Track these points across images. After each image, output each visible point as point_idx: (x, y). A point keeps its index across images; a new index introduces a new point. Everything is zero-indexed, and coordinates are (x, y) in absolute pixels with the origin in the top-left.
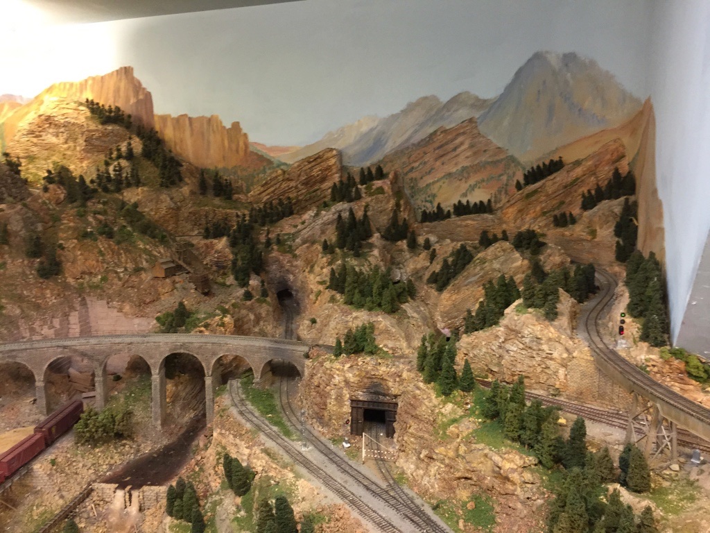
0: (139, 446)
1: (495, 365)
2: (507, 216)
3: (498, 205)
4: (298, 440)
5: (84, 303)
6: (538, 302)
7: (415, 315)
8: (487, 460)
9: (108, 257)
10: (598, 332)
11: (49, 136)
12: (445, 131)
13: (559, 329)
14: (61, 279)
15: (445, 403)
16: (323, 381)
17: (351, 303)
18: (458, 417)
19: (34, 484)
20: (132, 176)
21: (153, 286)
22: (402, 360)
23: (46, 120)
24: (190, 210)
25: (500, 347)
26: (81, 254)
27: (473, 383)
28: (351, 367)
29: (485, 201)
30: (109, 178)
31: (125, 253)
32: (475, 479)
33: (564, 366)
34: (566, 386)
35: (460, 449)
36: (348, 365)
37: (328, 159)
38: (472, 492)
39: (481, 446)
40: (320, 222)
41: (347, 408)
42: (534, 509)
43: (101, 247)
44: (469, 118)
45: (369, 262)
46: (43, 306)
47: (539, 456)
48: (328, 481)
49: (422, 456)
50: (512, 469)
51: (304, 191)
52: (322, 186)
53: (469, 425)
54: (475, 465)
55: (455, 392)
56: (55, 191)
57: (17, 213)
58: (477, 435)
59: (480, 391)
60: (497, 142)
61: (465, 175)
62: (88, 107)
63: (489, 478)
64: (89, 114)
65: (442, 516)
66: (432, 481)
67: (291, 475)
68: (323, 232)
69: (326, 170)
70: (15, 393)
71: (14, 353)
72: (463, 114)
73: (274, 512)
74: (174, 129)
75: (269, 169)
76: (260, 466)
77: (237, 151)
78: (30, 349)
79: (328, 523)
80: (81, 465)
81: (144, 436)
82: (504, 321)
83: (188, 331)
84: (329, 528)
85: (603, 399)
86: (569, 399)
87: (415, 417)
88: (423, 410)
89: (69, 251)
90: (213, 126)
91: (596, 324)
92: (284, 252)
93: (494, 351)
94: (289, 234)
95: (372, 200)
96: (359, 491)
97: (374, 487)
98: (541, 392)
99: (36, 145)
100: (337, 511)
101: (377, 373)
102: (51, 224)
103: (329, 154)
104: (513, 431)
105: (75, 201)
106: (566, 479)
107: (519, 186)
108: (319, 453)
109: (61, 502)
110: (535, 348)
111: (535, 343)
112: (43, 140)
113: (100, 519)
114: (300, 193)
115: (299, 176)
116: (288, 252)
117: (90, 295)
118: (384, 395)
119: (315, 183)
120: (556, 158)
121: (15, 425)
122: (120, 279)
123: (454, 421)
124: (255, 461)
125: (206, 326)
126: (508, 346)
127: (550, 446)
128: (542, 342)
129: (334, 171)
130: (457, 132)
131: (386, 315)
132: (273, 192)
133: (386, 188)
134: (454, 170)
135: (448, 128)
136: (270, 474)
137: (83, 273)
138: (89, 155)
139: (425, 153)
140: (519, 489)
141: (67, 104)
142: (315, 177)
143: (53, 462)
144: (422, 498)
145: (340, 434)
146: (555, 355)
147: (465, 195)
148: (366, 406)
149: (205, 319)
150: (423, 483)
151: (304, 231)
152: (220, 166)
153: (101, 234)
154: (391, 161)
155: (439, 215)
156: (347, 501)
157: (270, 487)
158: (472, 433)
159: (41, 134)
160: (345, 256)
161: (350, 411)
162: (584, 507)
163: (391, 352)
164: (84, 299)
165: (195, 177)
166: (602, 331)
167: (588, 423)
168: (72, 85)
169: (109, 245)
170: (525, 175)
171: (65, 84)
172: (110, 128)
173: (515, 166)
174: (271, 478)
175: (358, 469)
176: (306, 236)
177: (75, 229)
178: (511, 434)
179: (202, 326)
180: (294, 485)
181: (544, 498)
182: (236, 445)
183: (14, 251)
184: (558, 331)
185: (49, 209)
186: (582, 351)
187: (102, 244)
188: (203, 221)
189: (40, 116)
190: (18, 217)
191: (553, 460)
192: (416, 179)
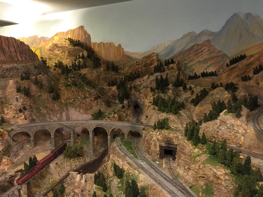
0: (85, 159)
1: (216, 135)
2: (223, 77)
3: (219, 73)
4: (140, 160)
5: (67, 109)
6: (233, 111)
7: (184, 115)
8: (211, 170)
9: (75, 93)
10: (258, 123)
11: (56, 51)
12: (198, 45)
13: (241, 121)
14: (60, 101)
15: (195, 148)
16: (149, 139)
17: (160, 110)
18: (200, 154)
19: (50, 171)
20: (84, 64)
21: (90, 103)
22: (179, 132)
23: (55, 45)
24: (103, 76)
25: (218, 128)
26: (66, 92)
27: (206, 141)
28: (160, 134)
29: (214, 71)
30: (76, 65)
31: (81, 92)
32: (206, 177)
33: (243, 136)
34: (244, 144)
35: (201, 166)
36: (158, 133)
37: (153, 57)
38: (205, 182)
39: (209, 165)
40: (150, 80)
41: (158, 149)
42: (229, 190)
43: (73, 89)
44: (208, 39)
45: (168, 95)
46: (54, 110)
47: (232, 170)
48: (150, 175)
49: (186, 168)
50: (221, 174)
51: (144, 69)
52: (151, 67)
53: (204, 157)
54: (206, 172)
55: (199, 144)
56: (58, 70)
57: (45, 78)
58: (207, 161)
59: (208, 144)
60: (218, 48)
61: (206, 61)
62: (69, 40)
63: (212, 177)
64: (69, 43)
65: (193, 191)
66: (190, 177)
67: (137, 172)
68: (151, 84)
69: (152, 61)
70: (45, 139)
71: (44, 126)
72: (205, 38)
73: (131, 185)
74: (98, 47)
75: (131, 61)
76: (126, 168)
77: (120, 55)
78: (49, 125)
79: (150, 190)
80: (66, 165)
81: (87, 156)
82: (219, 118)
83: (102, 119)
84: (150, 192)
85: (259, 149)
86: (245, 148)
87: (184, 153)
88: (187, 151)
89: (62, 91)
90: (111, 46)
91: (257, 120)
92: (136, 91)
93: (215, 129)
94: (138, 85)
95: (169, 72)
96: (162, 180)
97: (167, 178)
98: (233, 146)
99: (52, 54)
100: (154, 186)
101: (169, 136)
102: (56, 81)
103: (153, 55)
104: (221, 160)
105: (64, 73)
106: (242, 179)
107: (228, 66)
108: (148, 165)
109: (59, 177)
110: (232, 128)
111: (232, 127)
112: (54, 52)
113: (72, 184)
114: (142, 69)
115: (142, 63)
116: (138, 91)
117: (69, 106)
118: (172, 145)
119: (148, 66)
120: (243, 54)
121: (44, 150)
122: (79, 101)
123: (199, 155)
124: (124, 166)
125: (108, 118)
126: (221, 127)
127: (236, 166)
128: (235, 126)
129: (155, 61)
130: (203, 45)
131: (173, 115)
132: (133, 69)
133: (175, 67)
134: (201, 60)
135: (199, 44)
136: (130, 172)
137: (67, 98)
138: (69, 57)
139: (190, 54)
140: (223, 182)
141: (62, 40)
142: (148, 63)
143: (57, 164)
144: (186, 184)
145: (156, 158)
146: (240, 131)
147: (206, 69)
148: (165, 148)
149: (108, 115)
150: (186, 178)
151: (144, 84)
152: (114, 60)
153: (73, 85)
154: (177, 57)
155: (196, 77)
156: (157, 183)
157: (130, 176)
158: (205, 160)
159: (54, 50)
160: (158, 93)
161: (159, 150)
162: (249, 190)
163: (175, 129)
164: (67, 107)
165: (105, 64)
166: (259, 122)
167: (252, 158)
168: (63, 33)
169: (76, 89)
170: (230, 61)
171: (61, 32)
172: (76, 48)
173: (226, 58)
174: (130, 173)
175: (162, 172)
176: (145, 85)
177: (64, 83)
178: (220, 161)
179: (107, 118)
180: (138, 176)
181: (233, 186)
182: (118, 160)
183: (44, 91)
184: (241, 122)
185: (56, 76)
186: (251, 130)
187: (73, 88)
188: (108, 80)
189: (53, 44)
190: (46, 79)
191: (237, 172)
192: (186, 63)
